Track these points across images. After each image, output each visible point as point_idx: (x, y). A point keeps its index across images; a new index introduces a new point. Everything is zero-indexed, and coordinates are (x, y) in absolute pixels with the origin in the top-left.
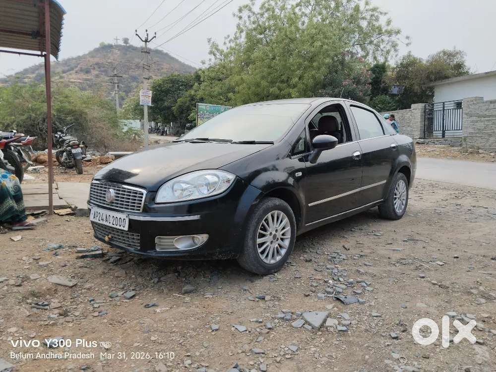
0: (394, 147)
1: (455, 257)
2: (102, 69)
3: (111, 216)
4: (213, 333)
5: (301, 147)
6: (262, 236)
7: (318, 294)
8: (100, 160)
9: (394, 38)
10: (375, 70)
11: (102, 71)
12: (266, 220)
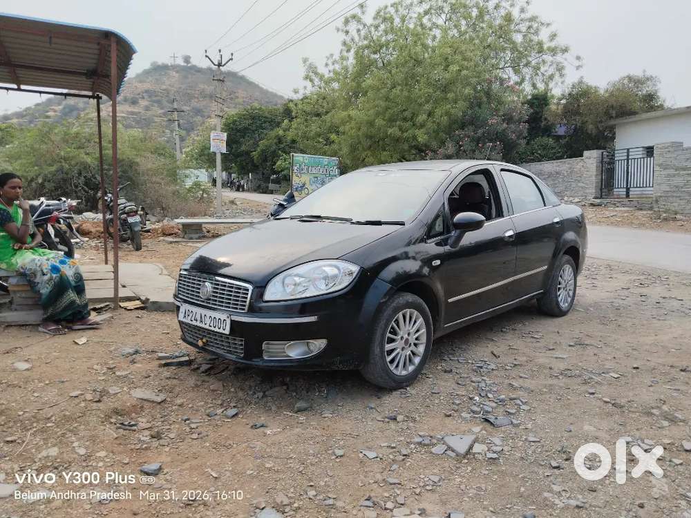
0: (557, 223)
1: (634, 368)
2: (154, 99)
3: (208, 316)
4: (338, 460)
5: (439, 227)
6: (391, 341)
7: (462, 414)
8: (162, 231)
9: (559, 58)
10: (534, 103)
11: (154, 102)
12: (397, 322)
